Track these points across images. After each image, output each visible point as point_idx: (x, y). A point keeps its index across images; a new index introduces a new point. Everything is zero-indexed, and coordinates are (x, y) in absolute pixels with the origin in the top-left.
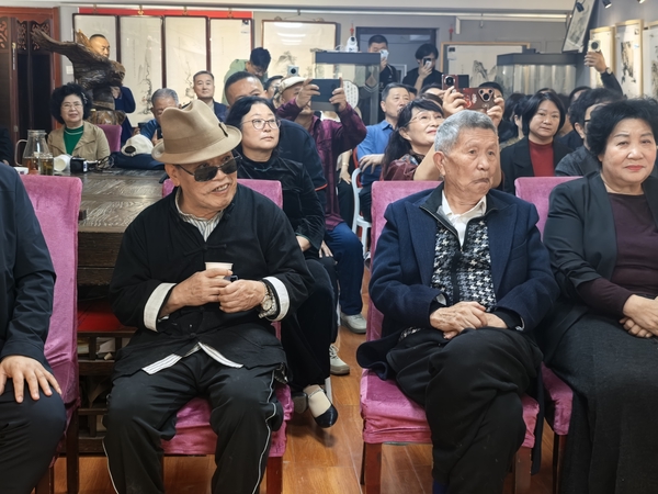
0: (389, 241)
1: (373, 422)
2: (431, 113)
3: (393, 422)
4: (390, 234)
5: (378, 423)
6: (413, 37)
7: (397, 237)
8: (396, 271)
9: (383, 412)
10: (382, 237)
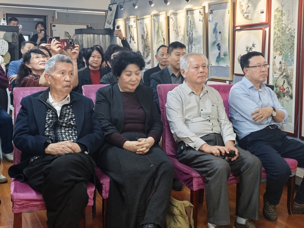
0: (23, 116)
1: (17, 203)
2: (40, 55)
3: (27, 202)
4: (23, 112)
5: (19, 203)
6: (35, 19)
7: (27, 114)
8: (27, 130)
9: (22, 198)
10: (20, 114)
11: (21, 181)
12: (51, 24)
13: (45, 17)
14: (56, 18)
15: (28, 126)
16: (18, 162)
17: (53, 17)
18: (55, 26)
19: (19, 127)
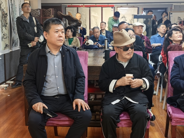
0: (176, 68)
1: (174, 119)
2: (178, 32)
3: (180, 120)
4: (176, 66)
5: (176, 120)
6: (159, 10)
7: (179, 67)
8: (178, 76)
9: (177, 117)
10: (174, 67)
11: (175, 106)
12: (169, 13)
13: (166, 9)
14: (173, 9)
15: (179, 74)
16: (170, 95)
17: (171, 8)
18: (172, 14)
19: (174, 74)
